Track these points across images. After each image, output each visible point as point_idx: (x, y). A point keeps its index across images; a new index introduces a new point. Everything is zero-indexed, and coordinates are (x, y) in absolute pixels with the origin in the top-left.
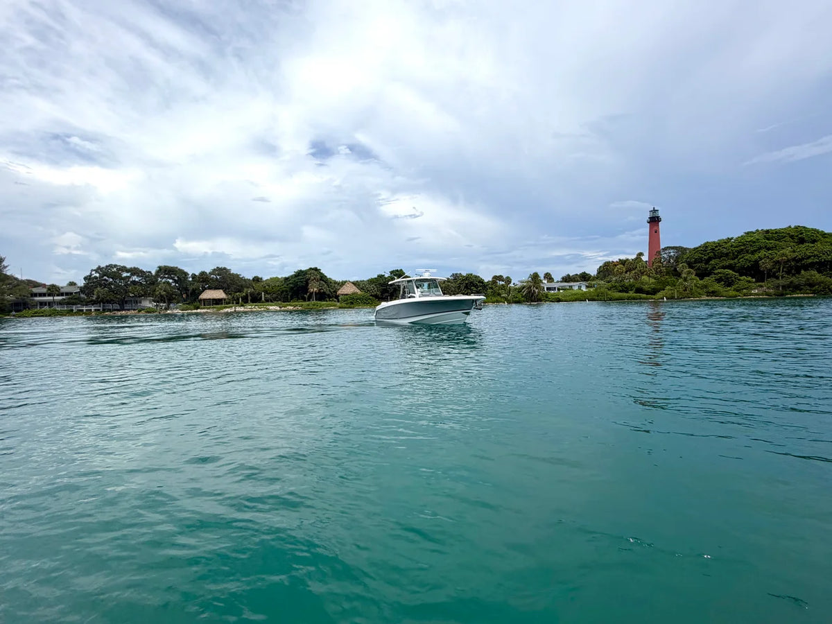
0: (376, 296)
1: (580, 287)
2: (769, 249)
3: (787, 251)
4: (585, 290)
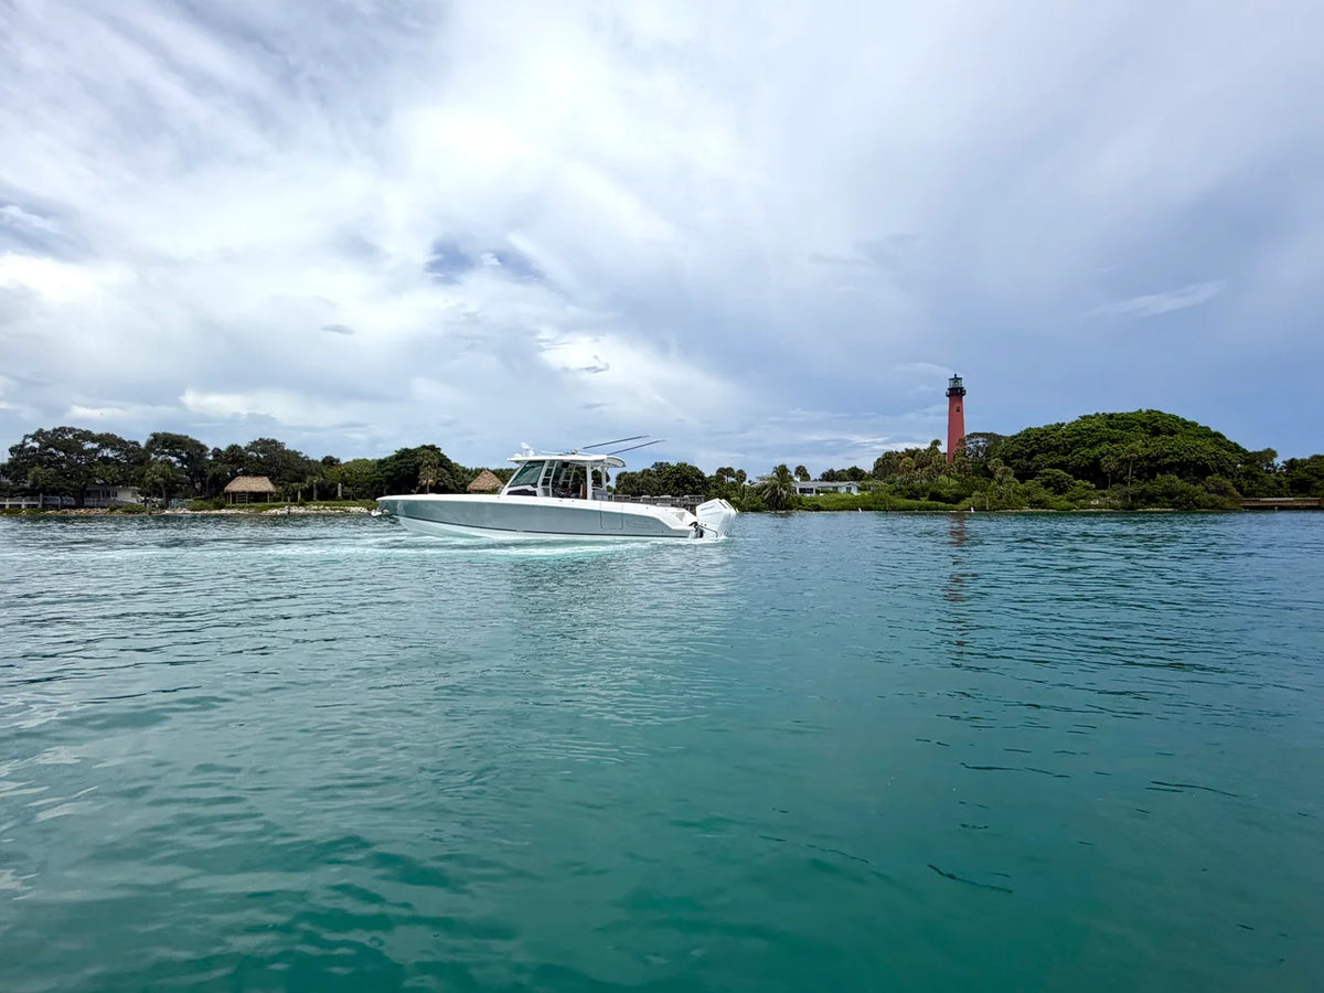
1: (849, 489)
2: (1113, 442)
3: (1138, 445)
4: (856, 494)
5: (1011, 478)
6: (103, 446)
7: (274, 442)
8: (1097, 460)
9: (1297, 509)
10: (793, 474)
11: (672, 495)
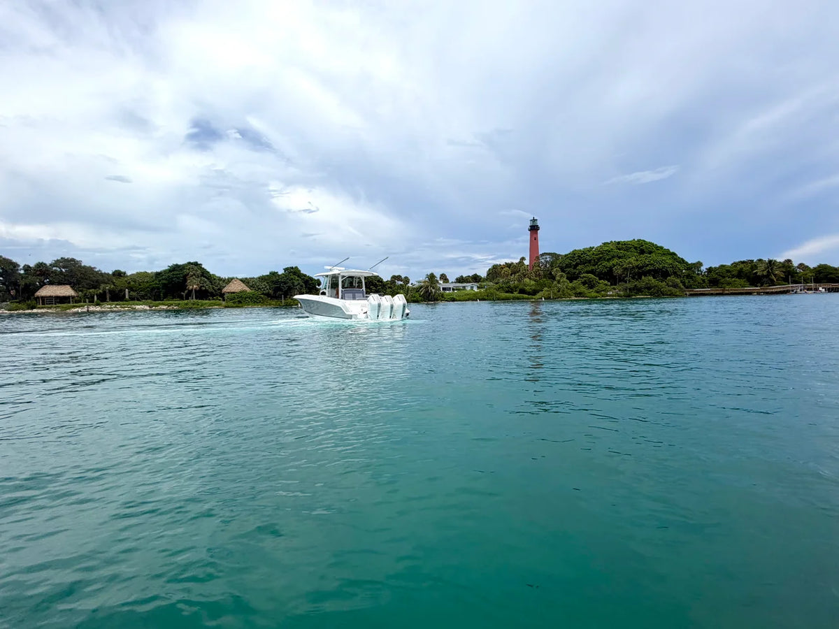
0: (268, 295)
1: (472, 288)
2: (620, 258)
3: (632, 260)
4: (476, 290)
5: (565, 279)
7: (73, 260)
8: (611, 268)
9: (712, 294)
10: (438, 279)
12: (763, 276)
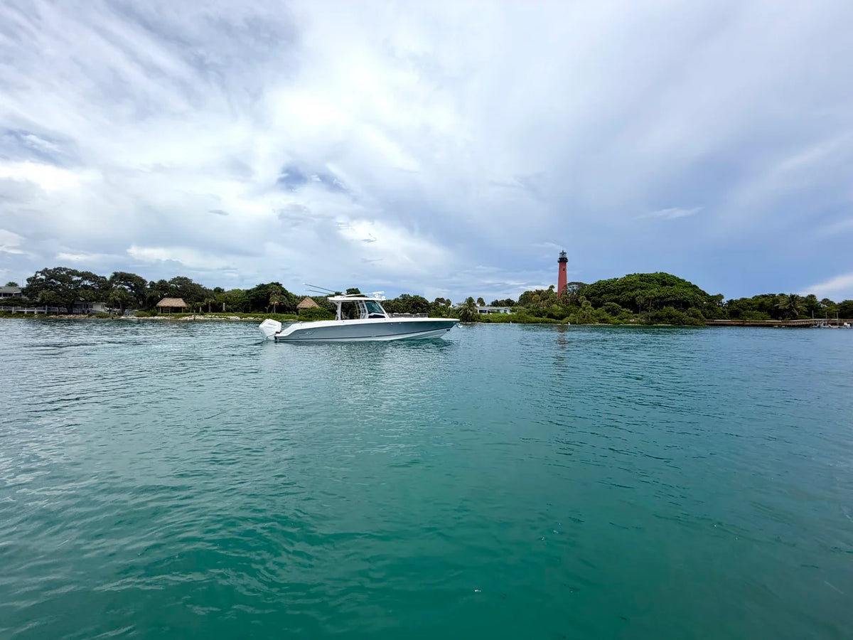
1: (505, 311)
2: (642, 288)
3: (655, 291)
4: (509, 313)
5: (590, 307)
6: (85, 278)
7: (186, 279)
8: (634, 298)
9: (732, 325)
10: (476, 302)
11: (410, 312)
12: (785, 310)
